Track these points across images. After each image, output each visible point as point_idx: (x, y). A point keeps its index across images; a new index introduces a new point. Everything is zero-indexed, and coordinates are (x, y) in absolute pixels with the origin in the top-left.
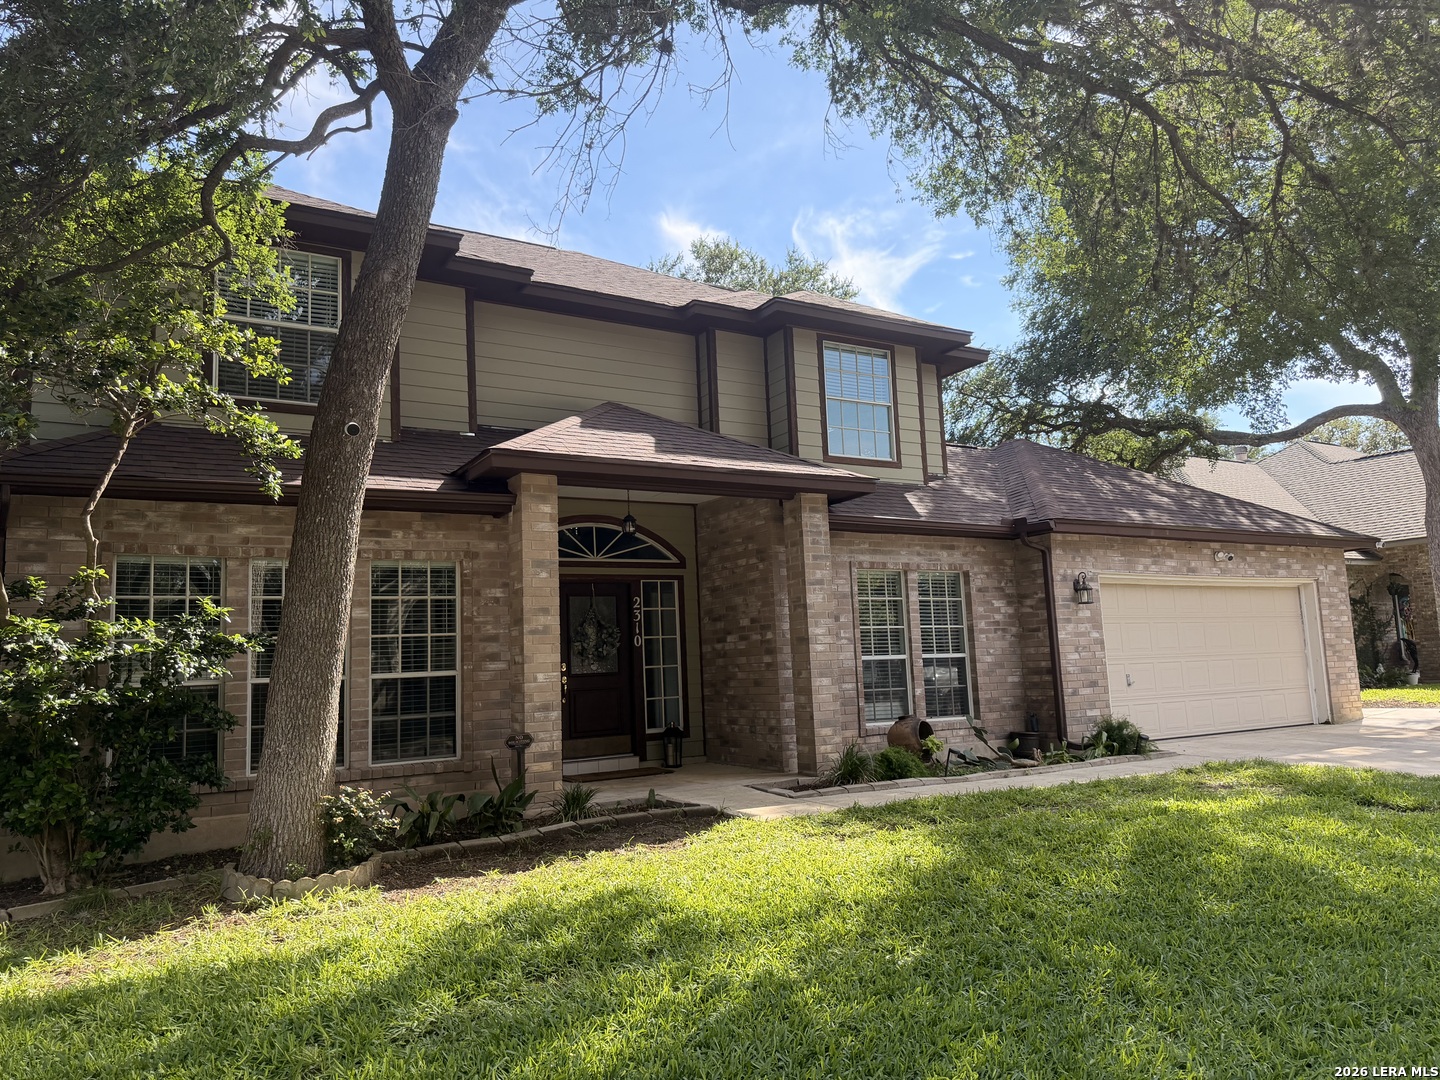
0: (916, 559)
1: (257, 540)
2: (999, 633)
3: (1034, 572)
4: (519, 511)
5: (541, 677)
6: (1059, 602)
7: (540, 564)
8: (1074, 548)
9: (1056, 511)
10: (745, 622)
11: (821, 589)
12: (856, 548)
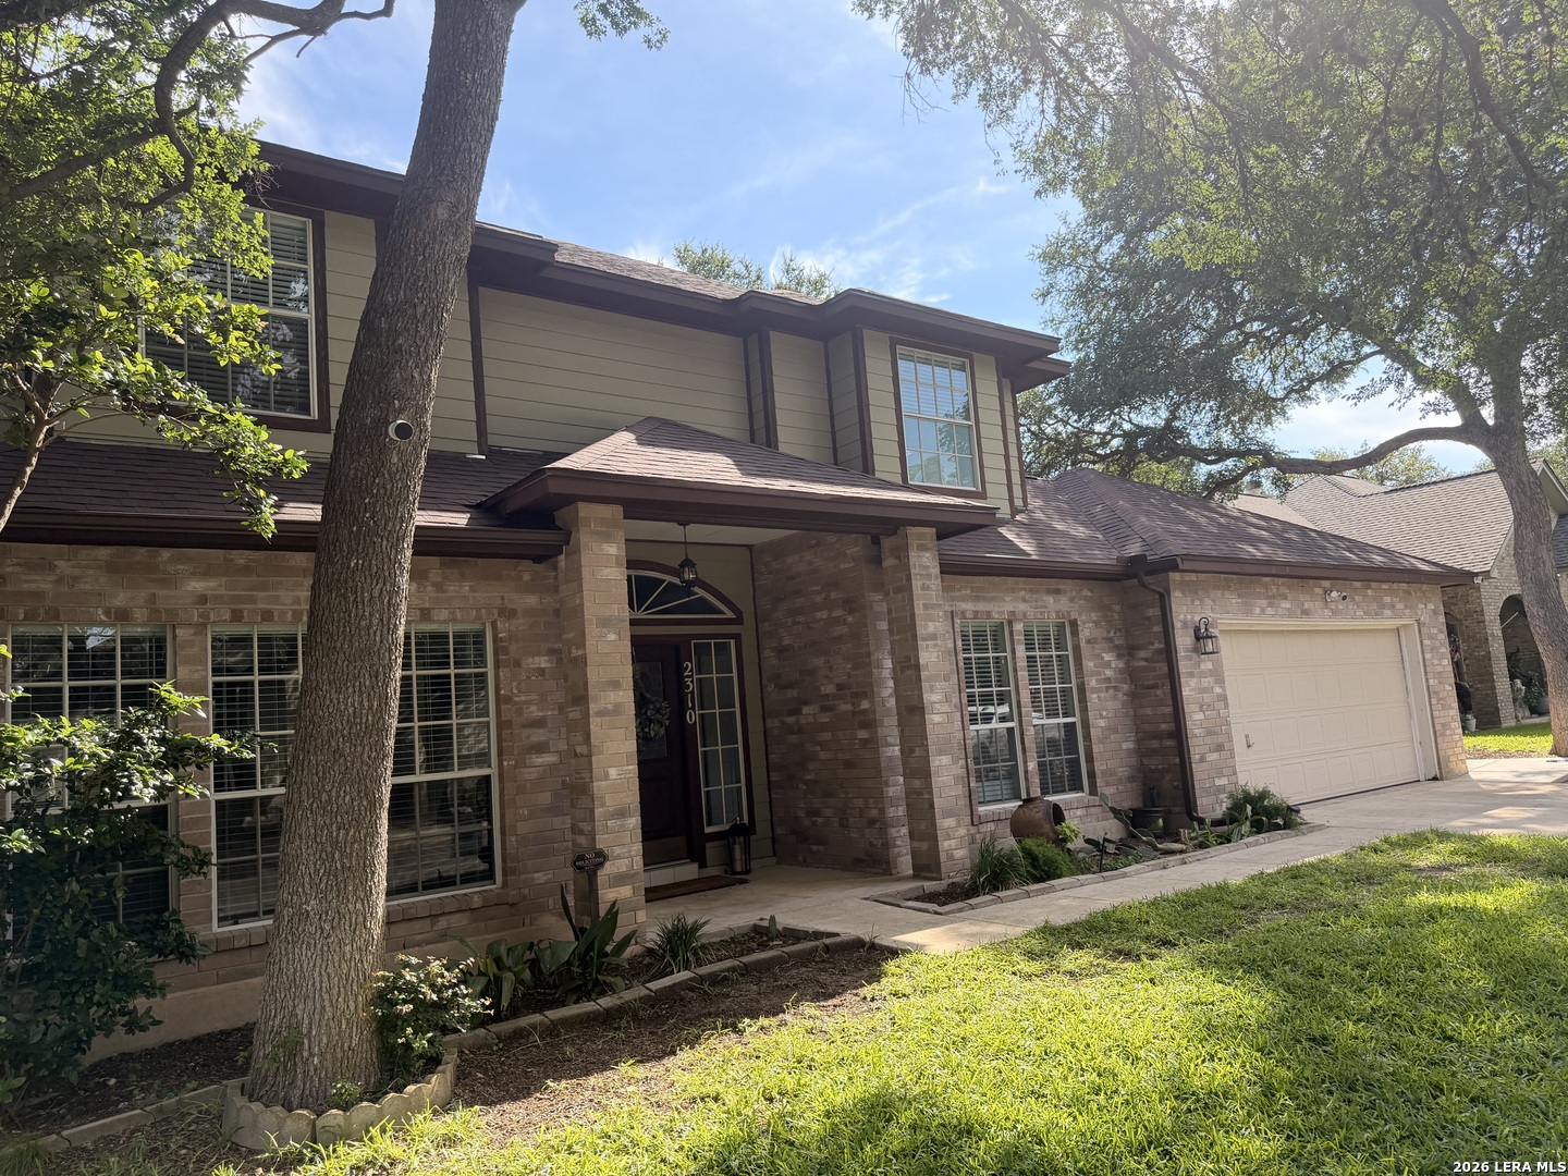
0: (1022, 607)
1: (218, 599)
2: (1111, 691)
3: (1148, 619)
4: (577, 551)
5: (613, 772)
6: (1181, 654)
7: (605, 623)
8: (1190, 589)
9: (1176, 547)
10: (828, 689)
11: (935, 645)
12: (957, 594)
